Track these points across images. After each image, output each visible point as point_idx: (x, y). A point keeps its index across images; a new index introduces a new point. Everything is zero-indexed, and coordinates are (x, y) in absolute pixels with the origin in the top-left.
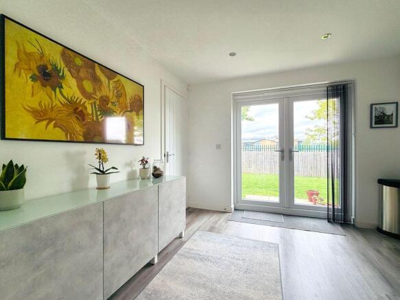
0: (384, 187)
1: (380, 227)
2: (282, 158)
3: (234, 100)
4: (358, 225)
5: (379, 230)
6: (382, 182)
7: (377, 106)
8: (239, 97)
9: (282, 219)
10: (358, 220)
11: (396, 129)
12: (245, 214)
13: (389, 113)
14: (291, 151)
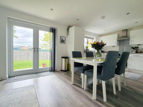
2: (34, 51)
3: (8, 21)
4: (57, 71)
5: (62, 70)
6: (62, 57)
7: (62, 37)
8: (12, 20)
9: (34, 75)
10: (57, 69)
12: (15, 78)
13: (64, 40)
14: (38, 49)
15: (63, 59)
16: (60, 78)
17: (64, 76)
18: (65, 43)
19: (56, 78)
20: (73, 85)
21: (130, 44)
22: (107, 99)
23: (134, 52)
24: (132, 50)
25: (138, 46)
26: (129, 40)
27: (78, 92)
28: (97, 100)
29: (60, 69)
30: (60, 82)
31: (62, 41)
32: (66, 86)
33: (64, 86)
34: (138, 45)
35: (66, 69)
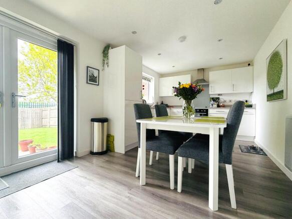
0: (95, 123)
1: (92, 151)
4: (79, 155)
6: (93, 120)
7: (91, 69)
10: (79, 152)
11: (98, 86)
13: (95, 76)
14: (13, 96)
15: (96, 124)
16: (99, 174)
17: (107, 169)
18: (98, 85)
19: (88, 177)
20: (148, 188)
21: (210, 93)
22: (237, 202)
23: (215, 106)
24: (212, 102)
25: (219, 97)
26: (208, 86)
27: (169, 202)
28: (220, 209)
29: (88, 150)
30: (106, 186)
31: (93, 79)
32: (130, 193)
33: (126, 197)
34: (219, 95)
35: (105, 149)
